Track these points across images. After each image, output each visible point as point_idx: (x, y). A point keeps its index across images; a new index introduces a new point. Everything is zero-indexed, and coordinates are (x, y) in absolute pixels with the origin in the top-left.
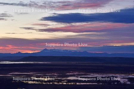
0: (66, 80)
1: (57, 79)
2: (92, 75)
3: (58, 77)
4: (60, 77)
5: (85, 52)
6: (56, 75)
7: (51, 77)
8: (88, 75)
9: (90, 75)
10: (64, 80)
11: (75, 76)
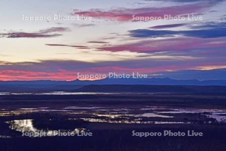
0: (139, 117)
1: (128, 117)
2: (177, 111)
3: (129, 114)
4: (132, 114)
5: (167, 79)
6: (126, 111)
7: (120, 114)
8: (171, 110)
9: (173, 111)
10: (137, 118)
11: (152, 112)
